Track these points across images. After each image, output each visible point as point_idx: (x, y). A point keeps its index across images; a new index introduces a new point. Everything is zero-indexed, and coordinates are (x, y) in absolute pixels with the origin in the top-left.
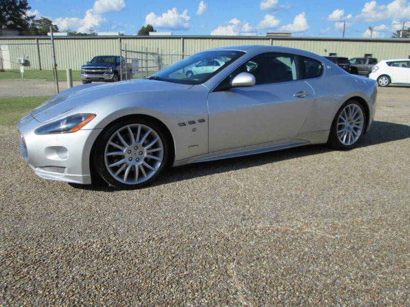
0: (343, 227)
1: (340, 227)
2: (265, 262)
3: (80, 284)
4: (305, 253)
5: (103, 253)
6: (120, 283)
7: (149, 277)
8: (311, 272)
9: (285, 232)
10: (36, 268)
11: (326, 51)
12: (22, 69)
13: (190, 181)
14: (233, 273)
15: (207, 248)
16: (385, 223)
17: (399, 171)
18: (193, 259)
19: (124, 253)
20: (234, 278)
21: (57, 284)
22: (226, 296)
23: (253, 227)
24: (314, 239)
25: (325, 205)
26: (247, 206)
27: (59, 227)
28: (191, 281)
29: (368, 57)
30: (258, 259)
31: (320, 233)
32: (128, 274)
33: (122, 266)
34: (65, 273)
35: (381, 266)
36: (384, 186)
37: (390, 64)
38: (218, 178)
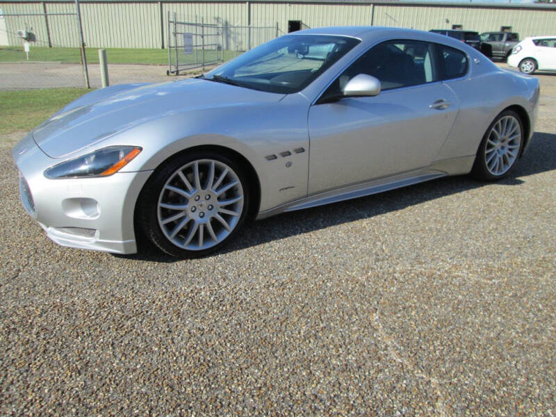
0: (501, 270)
1: (496, 270)
2: (413, 313)
3: (200, 339)
4: (460, 302)
5: (216, 302)
6: (248, 338)
7: (280, 331)
8: (470, 324)
9: (431, 276)
10: (140, 320)
11: (448, 21)
12: (27, 46)
14: (379, 326)
15: (341, 296)
16: (550, 265)
18: (327, 309)
19: (242, 302)
20: (381, 332)
21: (172, 339)
22: (376, 352)
23: (391, 270)
24: (468, 284)
25: (474, 241)
26: (379, 243)
27: (152, 270)
28: (331, 335)
29: (507, 31)
30: (404, 308)
31: (474, 278)
32: (254, 327)
33: (245, 318)
34: (177, 326)
35: (551, 317)
36: (545, 218)
37: (537, 43)
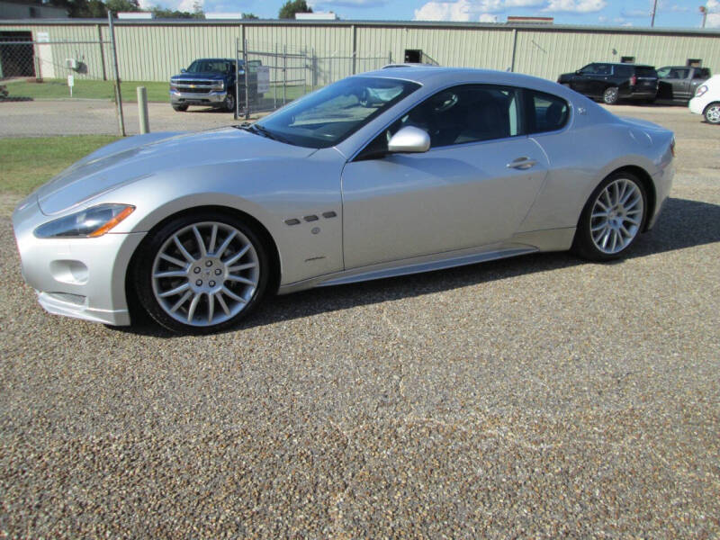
0: (559, 428)
1: (552, 427)
3: (73, 522)
4: (477, 479)
5: (125, 462)
6: (141, 524)
7: (192, 514)
8: (476, 520)
9: (451, 435)
10: (7, 486)
11: (615, 52)
12: (72, 78)
13: (307, 320)
14: (338, 513)
15: (304, 461)
16: (637, 423)
17: (692, 311)
18: (275, 482)
19: (160, 463)
20: (337, 525)
21: (35, 520)
23: (395, 421)
24: (501, 451)
25: (537, 379)
26: (396, 377)
27: (62, 406)
28: (261, 527)
29: (694, 65)
30: (387, 487)
31: (513, 439)
32: (157, 506)
33: (152, 489)
34: (52, 498)
35: (607, 512)
36: (657, 343)
38: (359, 315)
